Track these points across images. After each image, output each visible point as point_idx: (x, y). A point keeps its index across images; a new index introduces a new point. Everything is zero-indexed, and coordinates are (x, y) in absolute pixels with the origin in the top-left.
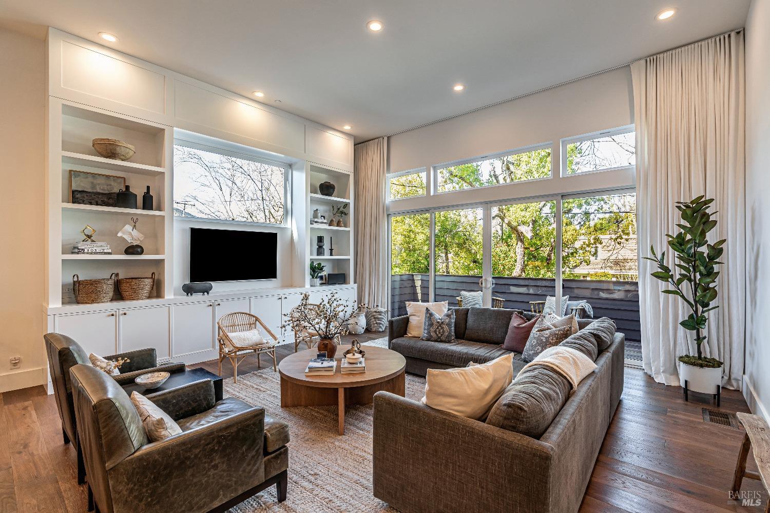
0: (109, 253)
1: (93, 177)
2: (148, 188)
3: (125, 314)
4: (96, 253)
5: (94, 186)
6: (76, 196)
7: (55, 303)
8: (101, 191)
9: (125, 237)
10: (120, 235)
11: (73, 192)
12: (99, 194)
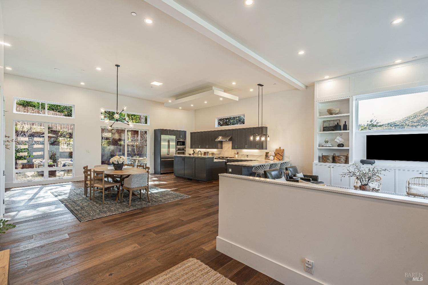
0: (331, 147)
1: (330, 121)
2: (345, 122)
3: (333, 167)
4: (327, 147)
5: (329, 124)
6: (325, 129)
7: (316, 161)
8: (332, 126)
9: (337, 141)
10: (335, 140)
11: (324, 127)
12: (331, 127)
